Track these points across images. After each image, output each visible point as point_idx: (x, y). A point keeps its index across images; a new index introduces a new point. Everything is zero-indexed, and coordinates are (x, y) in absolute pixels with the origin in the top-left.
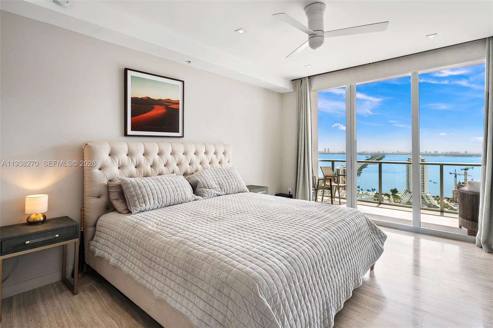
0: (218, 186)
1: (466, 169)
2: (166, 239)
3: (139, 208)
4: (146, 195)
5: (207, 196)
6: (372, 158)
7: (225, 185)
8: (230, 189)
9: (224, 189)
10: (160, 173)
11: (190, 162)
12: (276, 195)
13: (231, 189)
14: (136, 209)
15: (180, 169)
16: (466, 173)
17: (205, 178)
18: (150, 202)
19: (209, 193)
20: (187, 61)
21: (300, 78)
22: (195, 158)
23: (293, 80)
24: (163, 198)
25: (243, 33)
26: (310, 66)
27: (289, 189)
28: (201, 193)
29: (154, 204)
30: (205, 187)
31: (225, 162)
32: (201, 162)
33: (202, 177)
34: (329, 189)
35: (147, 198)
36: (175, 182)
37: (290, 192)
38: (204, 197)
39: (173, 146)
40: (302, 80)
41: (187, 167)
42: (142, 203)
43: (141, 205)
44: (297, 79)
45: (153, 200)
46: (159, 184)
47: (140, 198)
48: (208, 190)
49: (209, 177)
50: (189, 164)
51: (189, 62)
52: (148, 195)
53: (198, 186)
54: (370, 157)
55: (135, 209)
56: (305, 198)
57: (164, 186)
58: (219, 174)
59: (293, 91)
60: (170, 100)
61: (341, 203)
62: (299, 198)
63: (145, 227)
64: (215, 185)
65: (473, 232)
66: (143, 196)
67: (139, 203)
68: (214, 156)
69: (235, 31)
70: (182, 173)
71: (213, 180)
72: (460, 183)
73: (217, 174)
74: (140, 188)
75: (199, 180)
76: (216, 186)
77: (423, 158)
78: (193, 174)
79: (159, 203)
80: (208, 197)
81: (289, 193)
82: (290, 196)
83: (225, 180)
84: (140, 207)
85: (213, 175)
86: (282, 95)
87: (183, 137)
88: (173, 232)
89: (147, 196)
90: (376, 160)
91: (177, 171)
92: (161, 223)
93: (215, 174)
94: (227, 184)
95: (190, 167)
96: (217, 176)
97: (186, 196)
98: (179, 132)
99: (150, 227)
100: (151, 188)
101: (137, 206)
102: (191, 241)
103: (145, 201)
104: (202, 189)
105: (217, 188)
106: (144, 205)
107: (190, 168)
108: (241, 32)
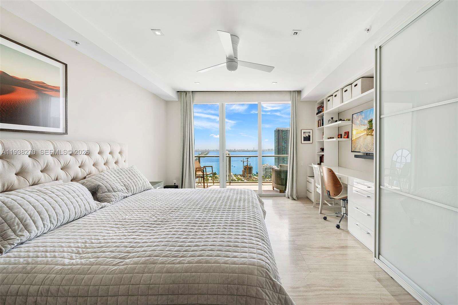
0: (124, 188)
1: (248, 158)
2: (116, 267)
3: (18, 240)
4: (27, 218)
5: (114, 200)
6: (202, 154)
7: (131, 185)
8: (136, 188)
9: (131, 190)
10: (34, 183)
11: (80, 164)
12: (165, 187)
13: (138, 188)
14: (12, 243)
15: (67, 174)
16: (247, 160)
17: (107, 180)
18: (36, 226)
19: (117, 196)
20: (72, 41)
21: (185, 91)
22: (87, 160)
23: (178, 92)
24: (59, 215)
25: (158, 35)
26: (198, 83)
27: (174, 181)
28: (106, 198)
29: (44, 227)
30: (109, 191)
31: (121, 161)
32: (94, 163)
33: (103, 180)
34: (202, 177)
35: (29, 221)
36: (70, 191)
37: (175, 183)
38: (111, 202)
39: (56, 145)
40: (186, 93)
41: (76, 171)
42: (20, 231)
43: (20, 233)
44: (182, 92)
45: (42, 221)
46: (47, 197)
47: (16, 224)
48: (114, 193)
49: (111, 179)
50: (79, 167)
51: (76, 43)
52: (31, 217)
53: (100, 190)
54: (200, 153)
55: (10, 244)
56: (190, 187)
57: (56, 199)
58: (123, 175)
59: (178, 100)
60: (44, 83)
61: (208, 186)
62: (186, 187)
63: (56, 265)
64: (120, 188)
65: (283, 191)
66: (21, 220)
67: (14, 231)
68: (110, 156)
69: (152, 30)
70: (70, 179)
71: (117, 182)
72: (245, 166)
73: (120, 175)
74: (10, 208)
75: (100, 184)
76: (122, 188)
77: (229, 153)
78: (85, 178)
79: (53, 224)
80: (115, 202)
81: (174, 185)
82: (176, 187)
83: (130, 180)
84: (18, 238)
85: (116, 176)
86: (167, 103)
87: (66, 133)
88: (120, 255)
89: (29, 217)
90: (205, 155)
91: (62, 176)
92: (84, 250)
93: (118, 175)
94: (133, 184)
95: (81, 170)
96: (120, 177)
97: (91, 206)
98: (60, 128)
99: (67, 261)
100: (35, 204)
101: (12, 237)
102: (160, 257)
103: (26, 227)
104: (106, 193)
105: (123, 190)
106: (26, 233)
107: (81, 172)
108: (158, 33)
